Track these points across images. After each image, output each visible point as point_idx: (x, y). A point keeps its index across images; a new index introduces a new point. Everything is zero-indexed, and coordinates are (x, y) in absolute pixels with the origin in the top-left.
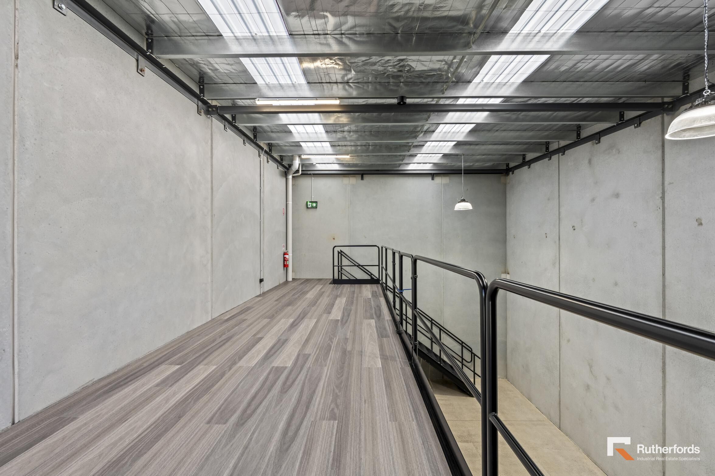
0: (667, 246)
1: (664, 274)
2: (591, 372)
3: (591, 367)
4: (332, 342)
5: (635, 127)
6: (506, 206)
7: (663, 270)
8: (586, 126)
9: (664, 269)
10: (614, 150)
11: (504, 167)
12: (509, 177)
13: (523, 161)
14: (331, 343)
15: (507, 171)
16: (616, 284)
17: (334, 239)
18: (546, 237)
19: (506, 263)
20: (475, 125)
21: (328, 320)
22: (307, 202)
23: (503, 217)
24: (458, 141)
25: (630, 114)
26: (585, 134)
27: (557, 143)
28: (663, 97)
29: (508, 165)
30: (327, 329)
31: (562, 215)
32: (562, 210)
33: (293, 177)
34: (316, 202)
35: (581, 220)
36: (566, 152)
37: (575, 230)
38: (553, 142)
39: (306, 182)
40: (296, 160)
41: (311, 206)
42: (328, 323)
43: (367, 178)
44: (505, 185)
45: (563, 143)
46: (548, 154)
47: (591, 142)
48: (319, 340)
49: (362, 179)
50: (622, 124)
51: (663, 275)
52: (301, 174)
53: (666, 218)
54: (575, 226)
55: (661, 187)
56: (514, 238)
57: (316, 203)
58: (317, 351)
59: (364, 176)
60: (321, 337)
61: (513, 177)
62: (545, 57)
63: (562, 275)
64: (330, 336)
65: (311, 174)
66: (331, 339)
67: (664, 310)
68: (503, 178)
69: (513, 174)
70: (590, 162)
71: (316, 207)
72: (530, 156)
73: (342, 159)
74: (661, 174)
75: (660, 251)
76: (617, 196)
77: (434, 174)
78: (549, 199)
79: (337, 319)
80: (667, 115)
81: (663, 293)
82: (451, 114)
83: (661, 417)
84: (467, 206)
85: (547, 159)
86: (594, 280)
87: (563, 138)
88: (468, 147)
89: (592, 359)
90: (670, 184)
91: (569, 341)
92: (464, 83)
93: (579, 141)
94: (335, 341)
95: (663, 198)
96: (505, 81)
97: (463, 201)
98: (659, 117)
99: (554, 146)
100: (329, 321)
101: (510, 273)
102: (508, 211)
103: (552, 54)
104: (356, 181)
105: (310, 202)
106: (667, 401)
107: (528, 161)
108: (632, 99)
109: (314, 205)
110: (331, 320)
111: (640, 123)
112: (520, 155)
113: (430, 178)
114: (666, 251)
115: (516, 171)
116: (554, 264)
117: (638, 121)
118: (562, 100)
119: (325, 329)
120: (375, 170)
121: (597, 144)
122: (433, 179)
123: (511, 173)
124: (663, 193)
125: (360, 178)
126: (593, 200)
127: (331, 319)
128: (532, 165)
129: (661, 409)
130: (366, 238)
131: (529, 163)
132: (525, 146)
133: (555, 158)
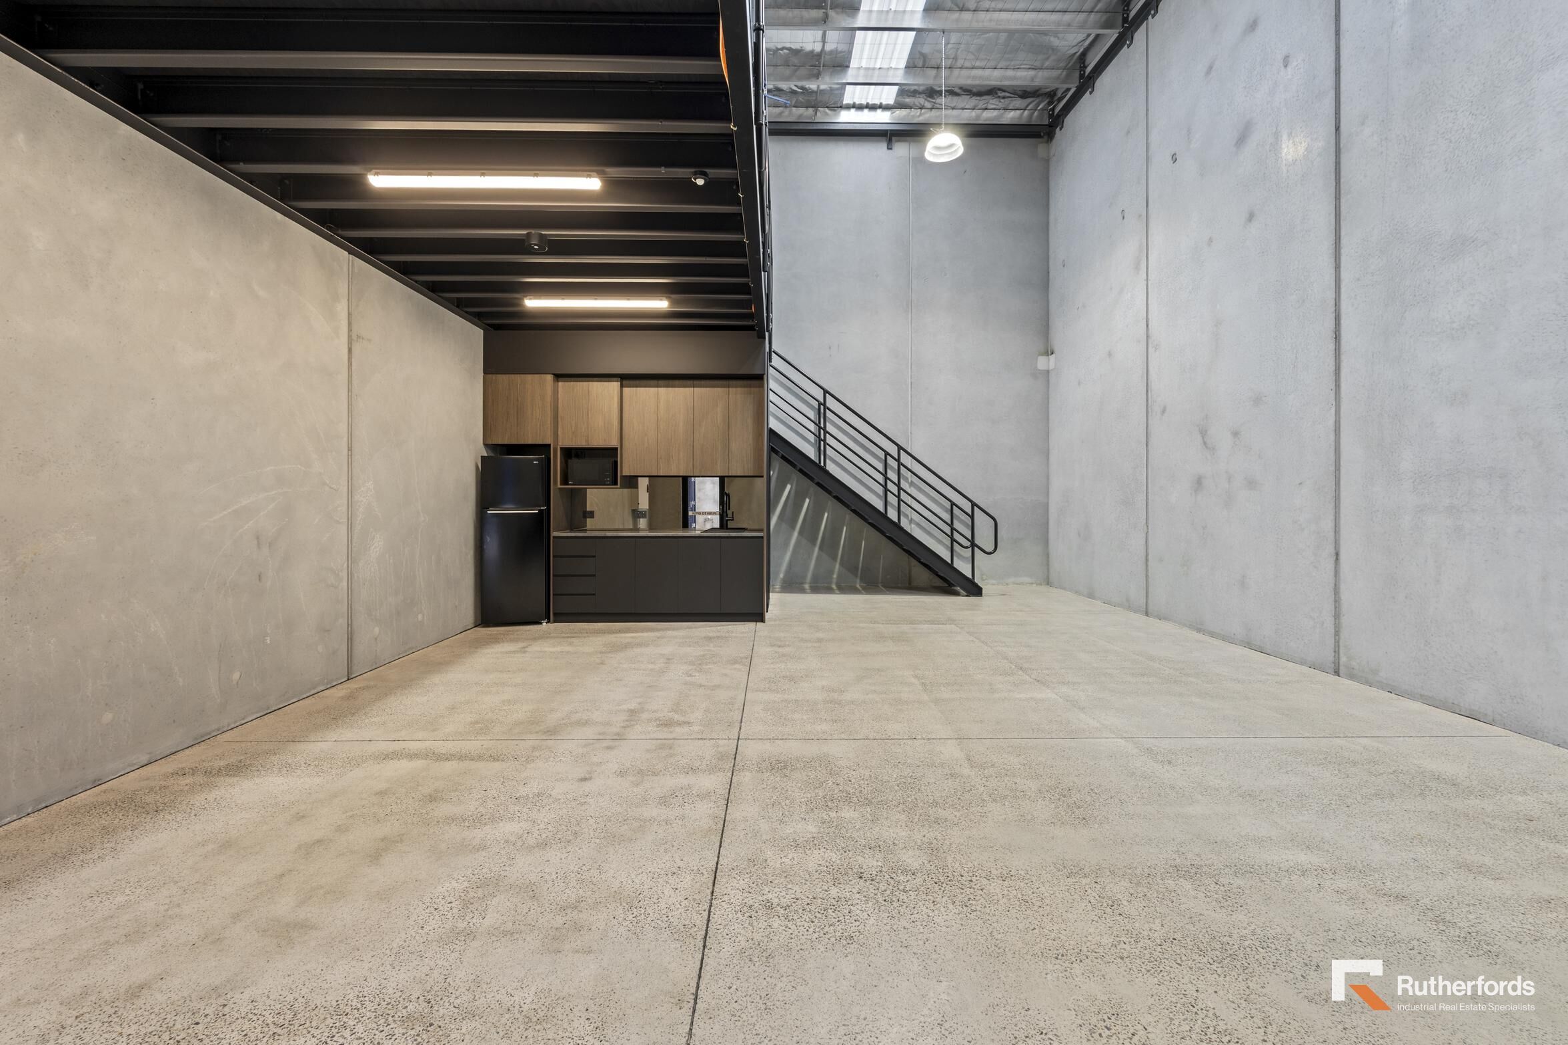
1: (1339, 127)
6: (1048, 209)
7: (1336, 118)
9: (1337, 116)
11: (1045, 120)
12: (1054, 141)
13: (1081, 80)
15: (1050, 130)
18: (1123, 218)
23: (1043, 230)
29: (1051, 114)
31: (1153, 147)
32: (1153, 135)
35: (1188, 131)
36: (1161, 4)
37: (1176, 160)
44: (1047, 161)
46: (1126, 34)
51: (1336, 130)
54: (1177, 150)
56: (1064, 266)
61: (1061, 137)
67: (1338, 204)
68: (1041, 149)
69: (1062, 128)
72: (1093, 60)
77: (892, 134)
78: (1127, 133)
81: (1336, 169)
85: (1125, 46)
91: (1164, 411)
101: (1056, 348)
107: (1090, 75)
113: (884, 145)
115: (1067, 118)
116: (1137, 268)
122: (890, 144)
126: (1210, 69)
128: (1098, 82)
129: (1332, 421)
133: (1140, 32)
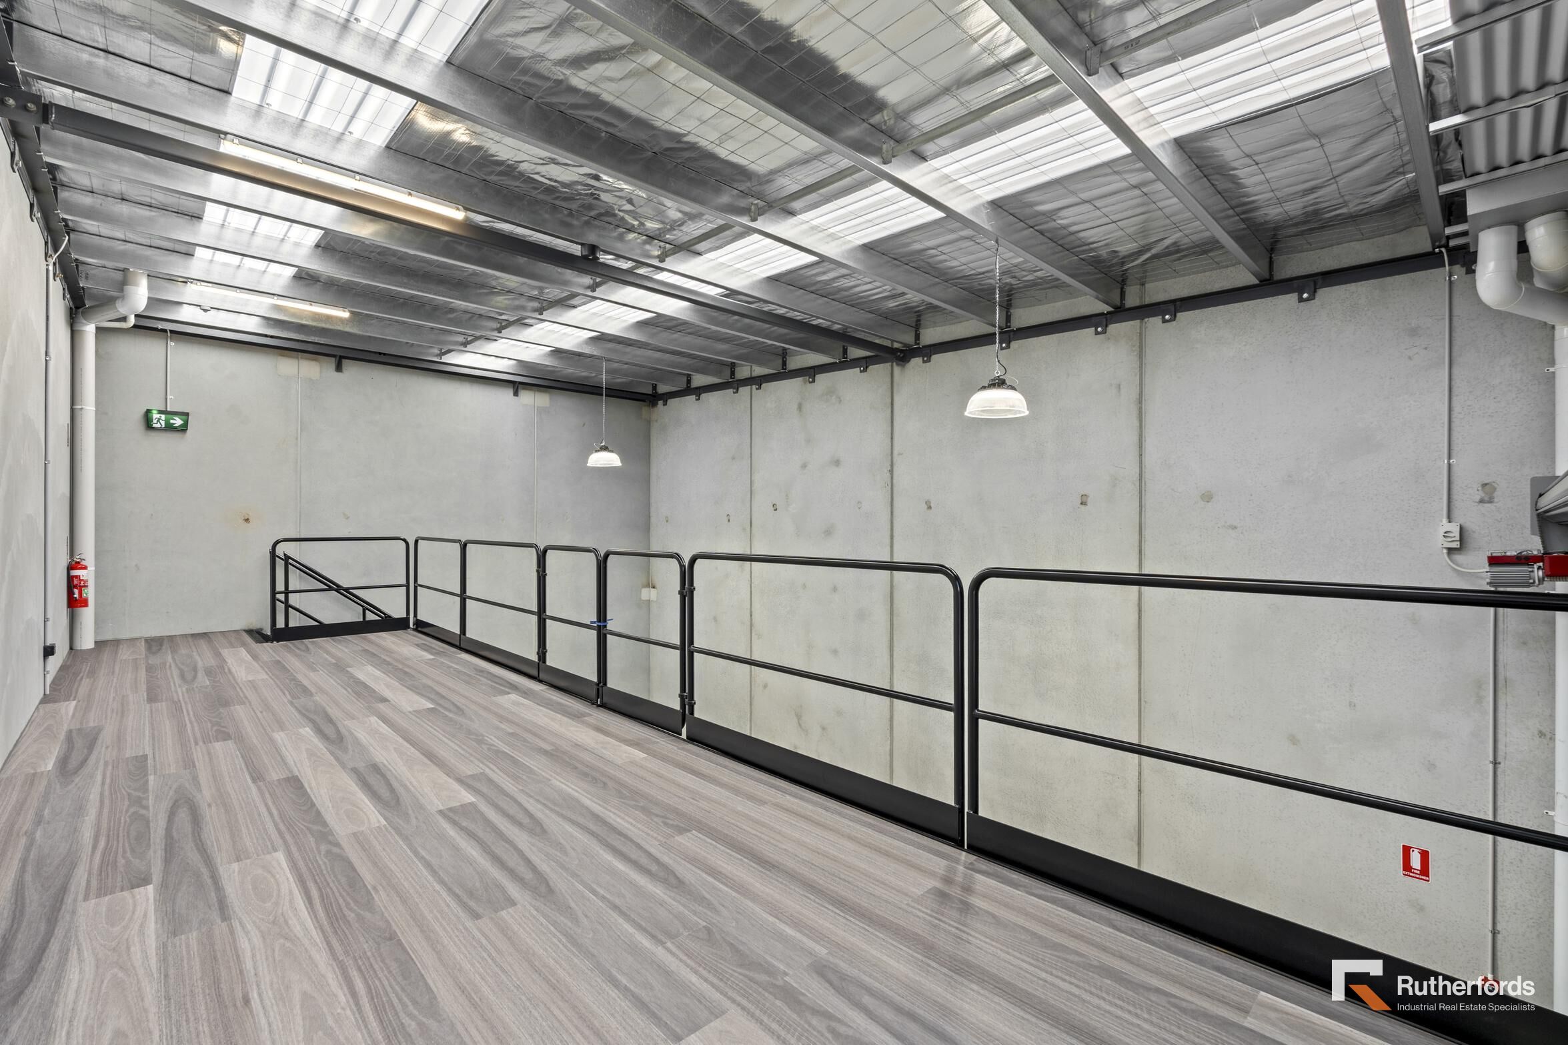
0: (895, 534)
2: (800, 725)
3: (799, 717)
5: (861, 372)
8: (796, 354)
10: (834, 397)
11: (649, 391)
12: (655, 409)
13: (688, 387)
15: (653, 399)
16: (835, 589)
17: (247, 520)
18: (729, 521)
19: (649, 569)
20: (655, 315)
22: (148, 411)
24: (603, 334)
25: (856, 352)
26: (794, 363)
27: (749, 368)
28: (893, 341)
29: (655, 387)
31: (756, 486)
32: (756, 477)
33: (99, 330)
34: (186, 415)
35: (786, 496)
36: (764, 385)
37: (776, 510)
38: (742, 365)
39: (149, 351)
40: (137, 285)
41: (163, 423)
43: (353, 371)
44: (649, 423)
45: (759, 371)
46: (733, 384)
47: (801, 379)
49: (339, 368)
50: (845, 364)
52: (135, 326)
53: (895, 499)
54: (777, 504)
55: (890, 458)
56: (667, 521)
57: (184, 417)
59: (345, 362)
61: (662, 412)
62: (813, 259)
63: (756, 582)
65: (164, 331)
68: (645, 410)
69: (665, 404)
70: (800, 407)
71: (183, 429)
72: (699, 380)
73: (293, 310)
74: (890, 440)
75: (888, 541)
76: (837, 463)
77: (521, 383)
78: (733, 458)
80: (898, 365)
82: (630, 290)
83: (888, 757)
84: (610, 459)
85: (731, 390)
86: (804, 586)
87: (761, 363)
88: (611, 345)
89: (801, 706)
90: (900, 454)
91: (765, 686)
92: (692, 254)
93: (784, 374)
95: (891, 471)
96: (747, 269)
97: (605, 449)
98: (888, 365)
99: (743, 372)
100: (413, 715)
101: (657, 585)
102: (654, 471)
103: (823, 259)
104: (321, 372)
105: (160, 412)
106: (894, 735)
107: (697, 388)
108: (860, 332)
109: (178, 422)
110: (416, 711)
111: (867, 367)
112: (684, 374)
113: (510, 392)
114: (895, 541)
115: (672, 402)
117: (864, 364)
118: (791, 314)
120: (375, 353)
121: (810, 382)
122: (516, 394)
123: (660, 403)
124: (892, 465)
125: (333, 366)
126: (804, 466)
128: (703, 396)
129: (888, 748)
130: (347, 518)
131: (699, 391)
132: (691, 361)
133: (745, 391)
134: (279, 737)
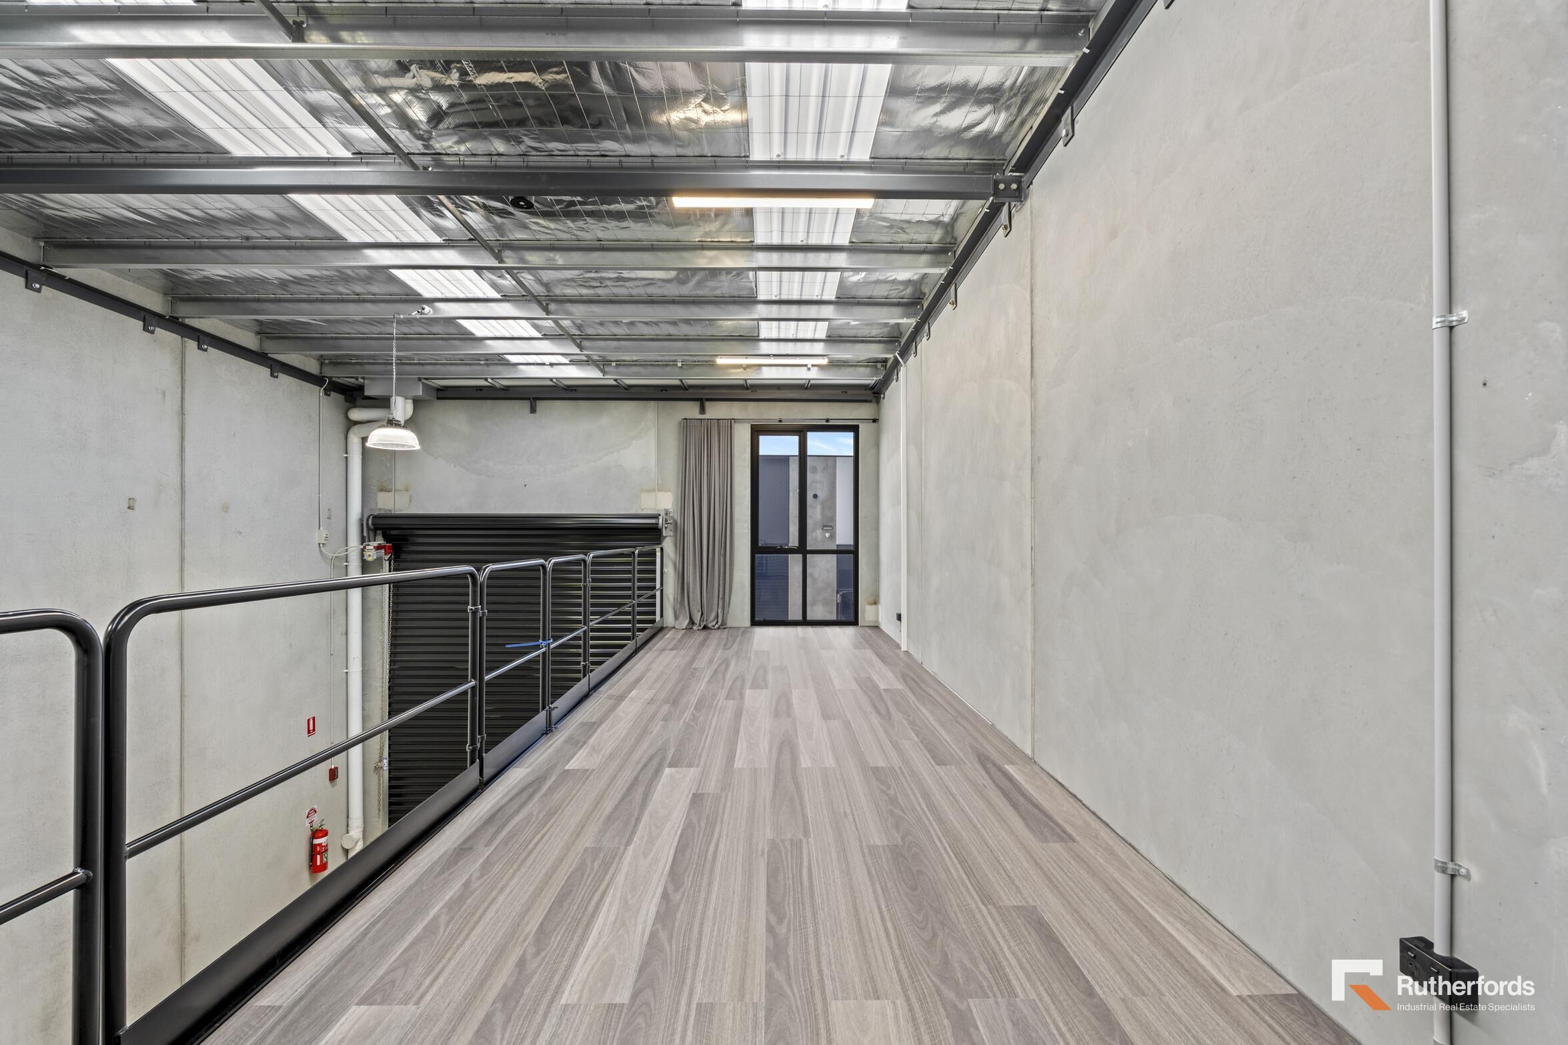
4: (693, 714)
14: (695, 712)
21: (702, 763)
30: (704, 737)
42: (700, 756)
48: (716, 717)
58: (717, 704)
60: (714, 723)
64: (697, 725)
66: (694, 718)
79: (673, 769)
94: (687, 715)
100: (699, 761)
110: (690, 766)
119: (706, 737)
127: (692, 770)
134: (830, 762)
